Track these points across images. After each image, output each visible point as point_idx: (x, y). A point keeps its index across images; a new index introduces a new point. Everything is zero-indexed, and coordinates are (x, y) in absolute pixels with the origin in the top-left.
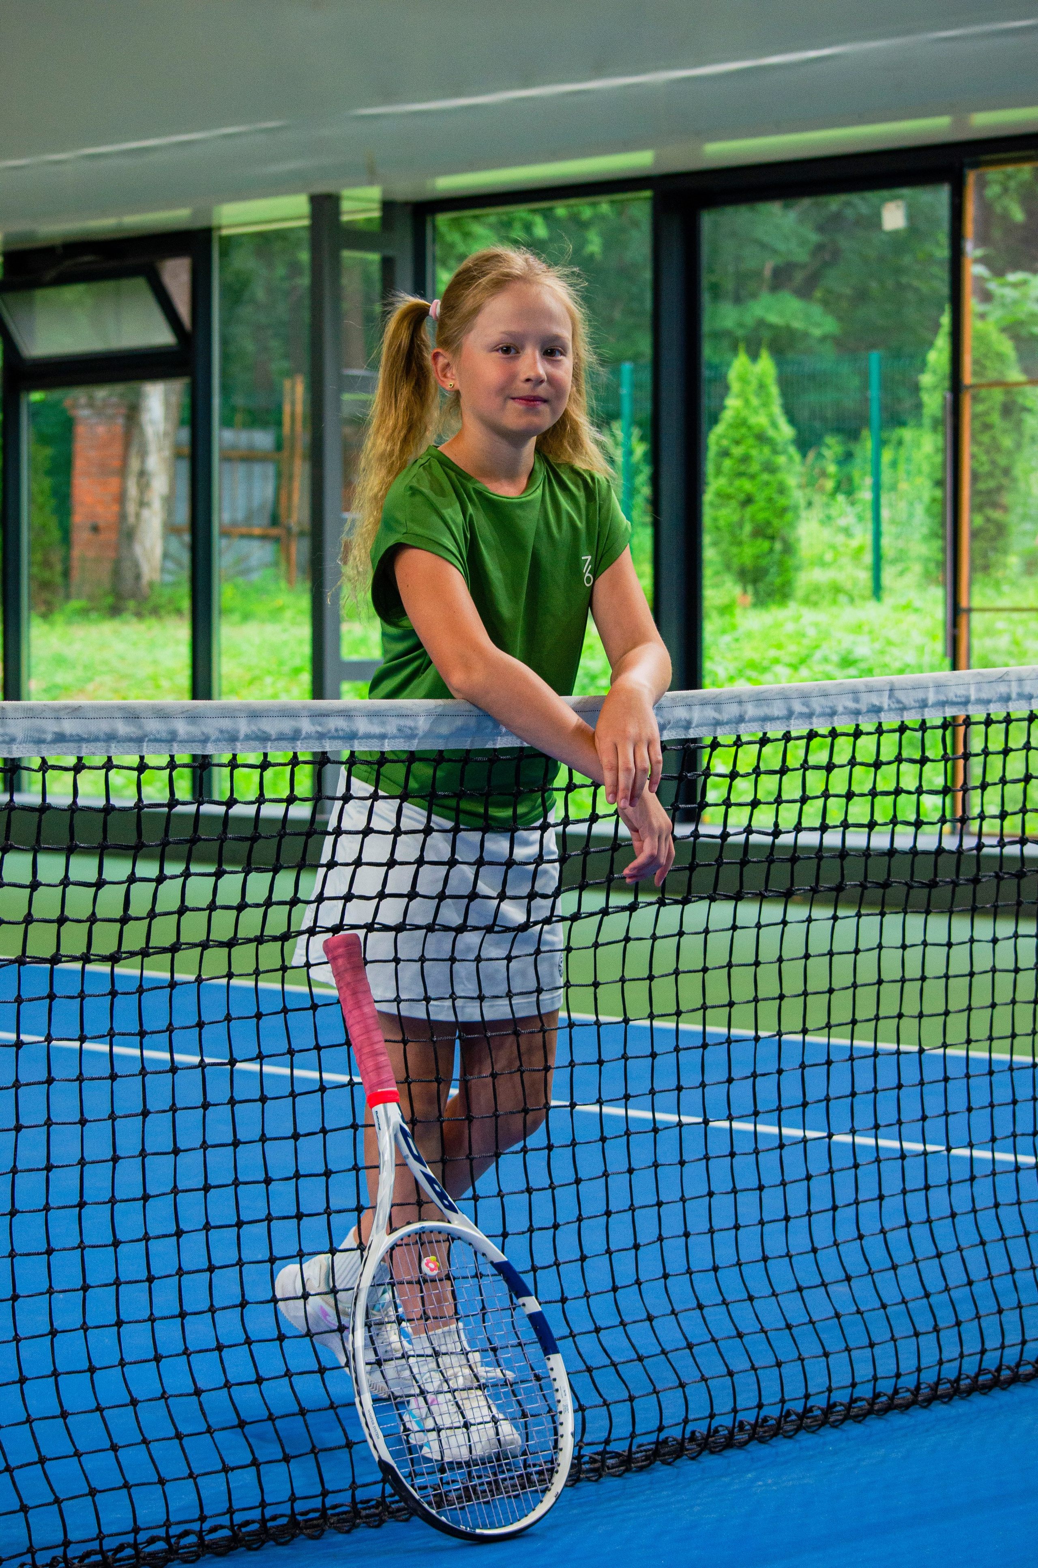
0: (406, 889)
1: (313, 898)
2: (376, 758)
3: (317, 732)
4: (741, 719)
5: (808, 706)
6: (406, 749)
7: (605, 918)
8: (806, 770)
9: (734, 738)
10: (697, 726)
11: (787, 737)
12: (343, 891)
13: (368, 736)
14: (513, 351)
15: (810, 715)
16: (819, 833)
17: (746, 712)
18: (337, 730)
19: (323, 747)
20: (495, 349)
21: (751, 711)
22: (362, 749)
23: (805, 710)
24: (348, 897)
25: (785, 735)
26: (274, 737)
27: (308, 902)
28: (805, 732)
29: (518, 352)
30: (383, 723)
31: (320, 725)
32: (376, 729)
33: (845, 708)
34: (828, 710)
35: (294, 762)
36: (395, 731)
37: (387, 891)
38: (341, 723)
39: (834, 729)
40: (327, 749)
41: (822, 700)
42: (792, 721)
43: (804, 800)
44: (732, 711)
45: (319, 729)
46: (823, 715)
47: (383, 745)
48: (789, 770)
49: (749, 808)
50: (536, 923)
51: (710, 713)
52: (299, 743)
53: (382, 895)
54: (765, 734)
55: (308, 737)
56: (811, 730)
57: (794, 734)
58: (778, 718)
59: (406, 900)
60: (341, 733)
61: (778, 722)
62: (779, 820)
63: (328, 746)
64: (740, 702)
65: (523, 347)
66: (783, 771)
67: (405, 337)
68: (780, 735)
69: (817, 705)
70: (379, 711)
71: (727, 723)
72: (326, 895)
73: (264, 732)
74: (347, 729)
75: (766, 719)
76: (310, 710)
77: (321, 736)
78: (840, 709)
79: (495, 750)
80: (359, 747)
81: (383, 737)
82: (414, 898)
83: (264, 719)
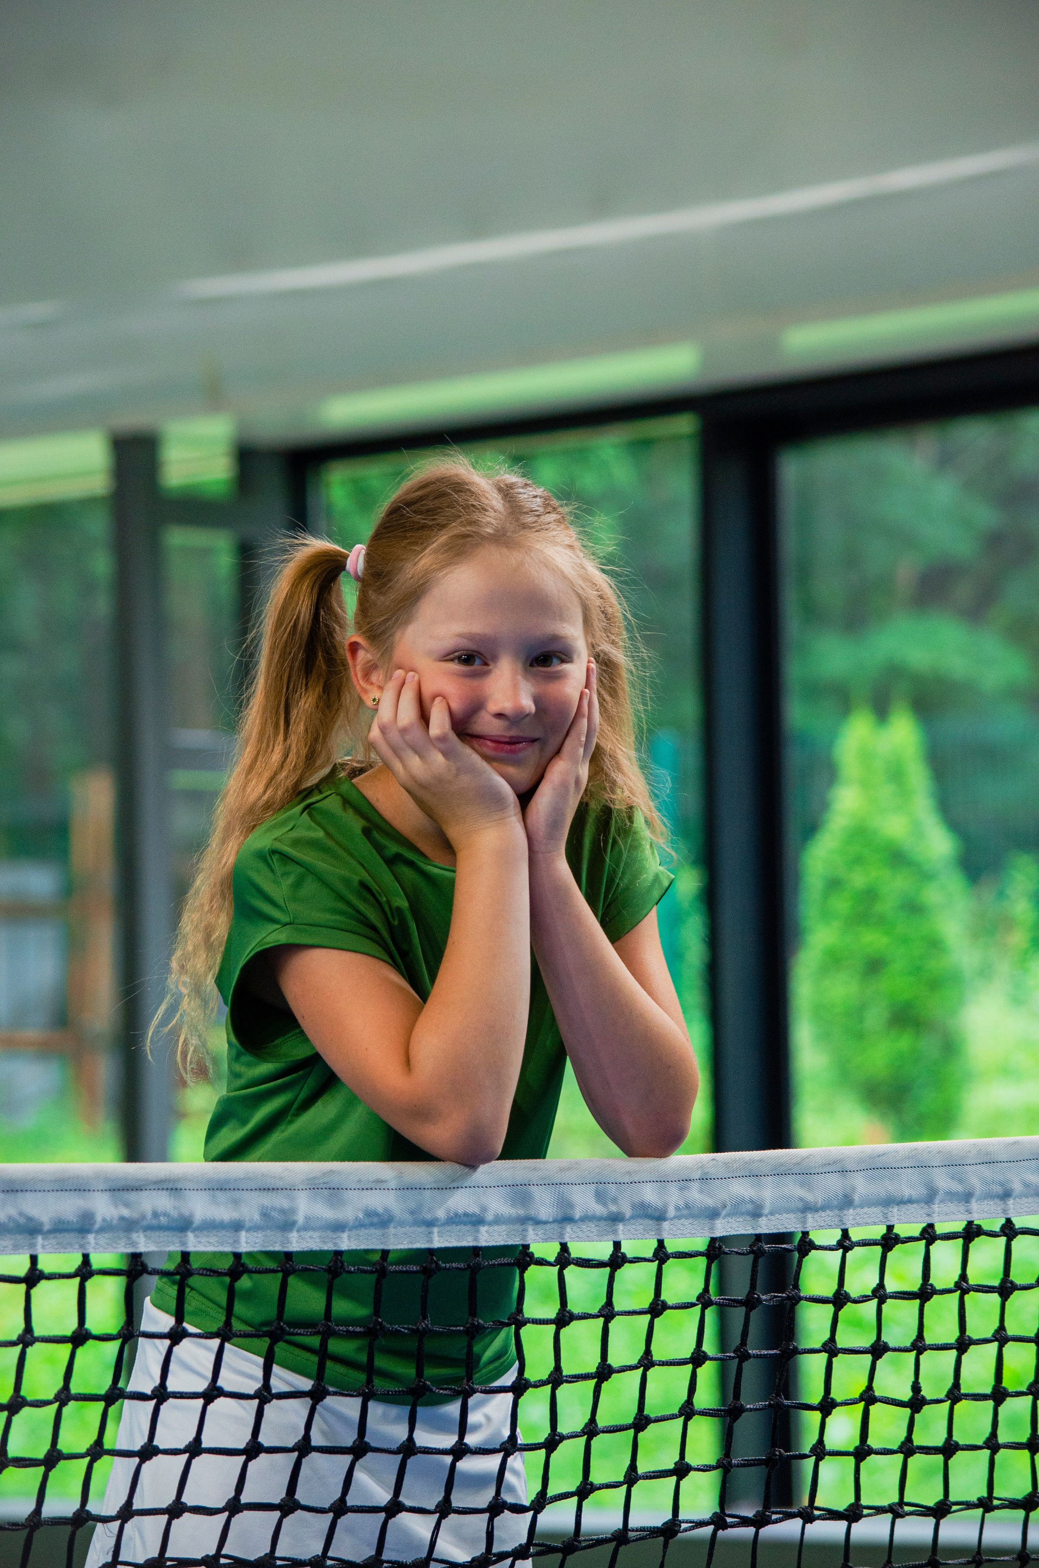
0: (277, 1496)
1: (113, 1512)
2: (226, 1264)
3: (122, 1219)
4: (847, 1202)
5: (960, 1181)
6: (277, 1248)
7: (622, 1549)
8: (964, 1292)
9: (837, 1235)
10: (772, 1213)
11: (929, 1235)
12: (167, 1499)
13: (210, 1226)
14: (478, 661)
15: (967, 1197)
16: (990, 1404)
17: (853, 1189)
18: (155, 1215)
19: (134, 1244)
20: (448, 657)
21: (861, 1186)
22: (201, 1248)
23: (957, 1187)
24: (176, 1510)
25: (924, 1230)
26: (47, 1227)
27: (105, 1520)
28: (959, 1226)
29: (486, 664)
30: (236, 1202)
31: (127, 1205)
32: (224, 1213)
33: (1027, 1185)
34: (998, 1189)
35: (85, 1272)
36: (257, 1217)
37: (244, 1499)
38: (163, 1202)
39: (1009, 1221)
40: (142, 1249)
41: (984, 1170)
42: (936, 1207)
43: (963, 1345)
44: (832, 1185)
45: (125, 1212)
46: (989, 1196)
47: (237, 1241)
48: (935, 1292)
49: (868, 1358)
50: (502, 1556)
51: (794, 1190)
52: (91, 1237)
53: (234, 1507)
54: (890, 1228)
55: (107, 1227)
56: (970, 1223)
57: (940, 1229)
58: (910, 1201)
59: (277, 1514)
60: (163, 1220)
61: (911, 1207)
62: (921, 1380)
63: (143, 1244)
64: (843, 1172)
65: (495, 658)
66: (925, 1293)
67: (304, 607)
68: (915, 1230)
69: (975, 1179)
70: (227, 1181)
71: (823, 1208)
72: (137, 1505)
73: (30, 1219)
74: (174, 1214)
75: (889, 1202)
76: (107, 1179)
77: (129, 1226)
78: (1017, 1187)
79: (431, 1252)
80: (195, 1244)
81: (237, 1226)
82: (292, 1511)
83: (28, 1195)
